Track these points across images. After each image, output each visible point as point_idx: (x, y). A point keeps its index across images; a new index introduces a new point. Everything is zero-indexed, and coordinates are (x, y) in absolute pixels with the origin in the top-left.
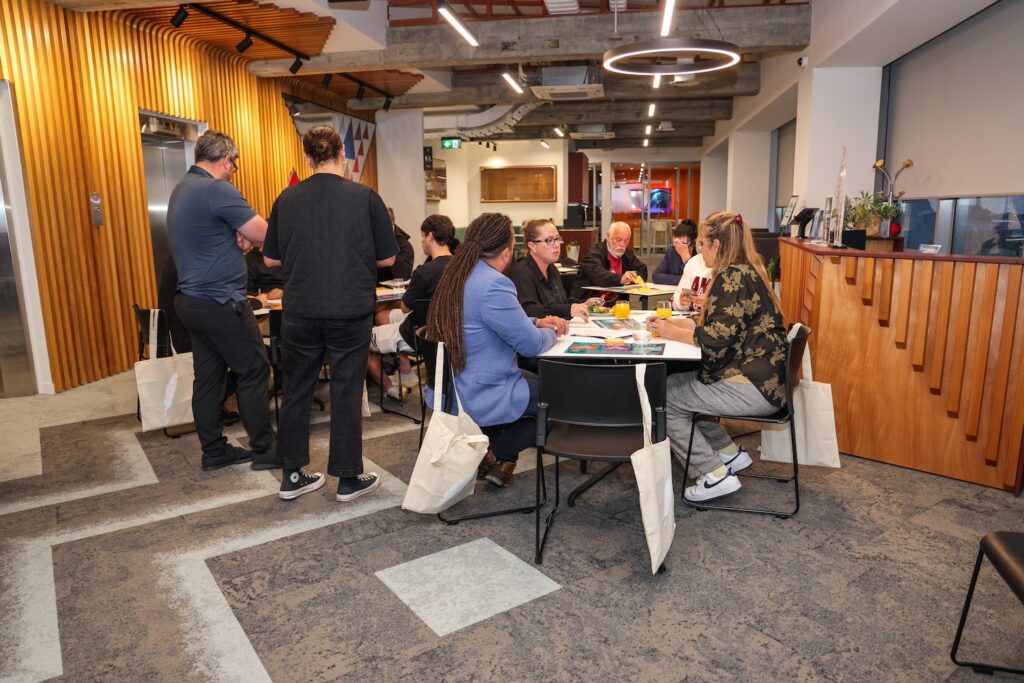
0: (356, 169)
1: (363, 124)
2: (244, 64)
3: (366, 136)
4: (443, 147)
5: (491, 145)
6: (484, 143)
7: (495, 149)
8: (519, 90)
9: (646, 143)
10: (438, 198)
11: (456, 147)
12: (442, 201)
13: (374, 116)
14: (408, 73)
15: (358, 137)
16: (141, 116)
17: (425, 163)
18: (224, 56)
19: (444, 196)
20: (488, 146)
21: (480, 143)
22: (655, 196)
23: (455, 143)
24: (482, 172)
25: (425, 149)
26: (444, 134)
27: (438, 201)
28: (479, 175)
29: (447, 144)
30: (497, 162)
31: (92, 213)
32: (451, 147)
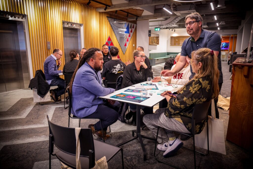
0: (129, 36)
1: (132, 24)
2: (95, 9)
3: (133, 27)
4: (155, 30)
5: (173, 30)
6: (171, 30)
7: (175, 31)
8: (171, 13)
9: (219, 29)
10: (156, 44)
11: (159, 30)
12: (158, 45)
13: (136, 22)
14: (135, 9)
15: (131, 27)
16: (63, 22)
17: (149, 35)
18: (89, 7)
19: (158, 44)
20: (172, 30)
21: (169, 30)
22: (224, 45)
23: (158, 29)
24: (171, 37)
25: (149, 31)
26: (155, 27)
27: (157, 45)
28: (170, 39)
29: (156, 29)
30: (175, 35)
31: (47, 46)
32: (157, 30)
